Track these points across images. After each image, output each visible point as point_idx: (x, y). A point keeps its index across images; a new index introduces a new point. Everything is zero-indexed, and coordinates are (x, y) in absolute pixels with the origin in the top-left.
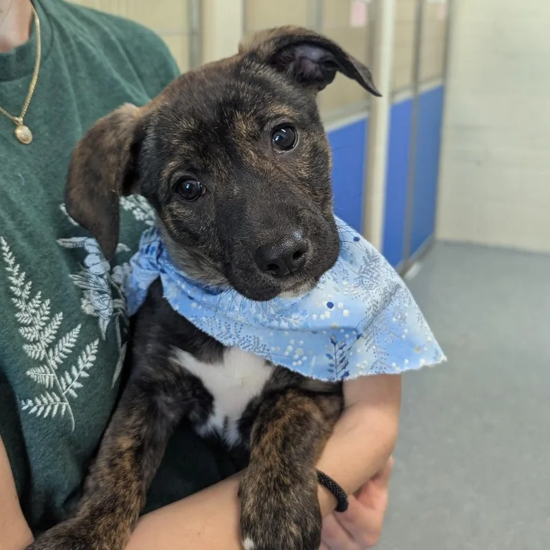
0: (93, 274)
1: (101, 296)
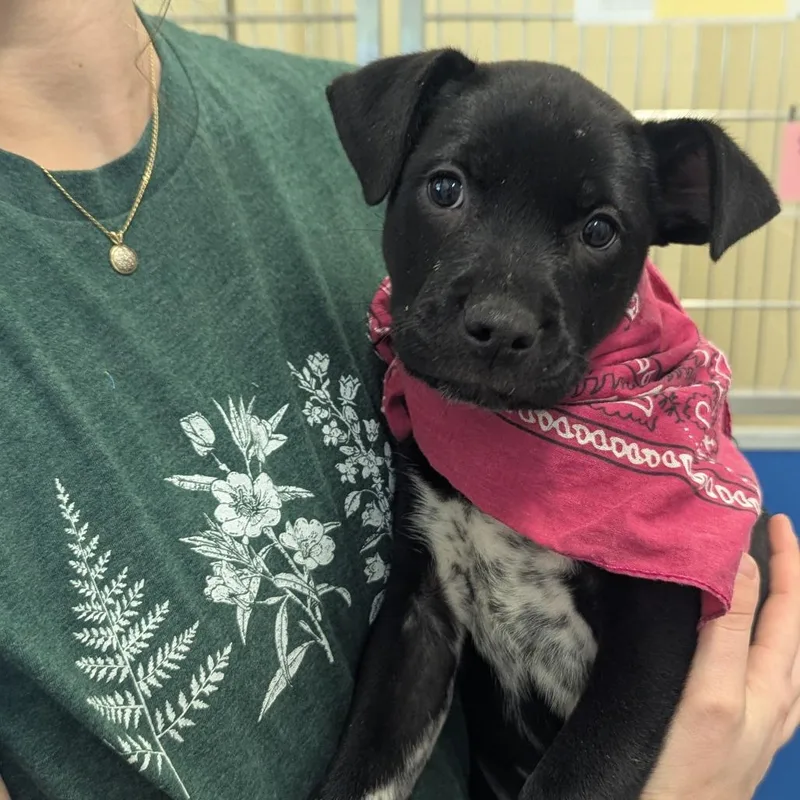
0: (226, 535)
1: (238, 572)
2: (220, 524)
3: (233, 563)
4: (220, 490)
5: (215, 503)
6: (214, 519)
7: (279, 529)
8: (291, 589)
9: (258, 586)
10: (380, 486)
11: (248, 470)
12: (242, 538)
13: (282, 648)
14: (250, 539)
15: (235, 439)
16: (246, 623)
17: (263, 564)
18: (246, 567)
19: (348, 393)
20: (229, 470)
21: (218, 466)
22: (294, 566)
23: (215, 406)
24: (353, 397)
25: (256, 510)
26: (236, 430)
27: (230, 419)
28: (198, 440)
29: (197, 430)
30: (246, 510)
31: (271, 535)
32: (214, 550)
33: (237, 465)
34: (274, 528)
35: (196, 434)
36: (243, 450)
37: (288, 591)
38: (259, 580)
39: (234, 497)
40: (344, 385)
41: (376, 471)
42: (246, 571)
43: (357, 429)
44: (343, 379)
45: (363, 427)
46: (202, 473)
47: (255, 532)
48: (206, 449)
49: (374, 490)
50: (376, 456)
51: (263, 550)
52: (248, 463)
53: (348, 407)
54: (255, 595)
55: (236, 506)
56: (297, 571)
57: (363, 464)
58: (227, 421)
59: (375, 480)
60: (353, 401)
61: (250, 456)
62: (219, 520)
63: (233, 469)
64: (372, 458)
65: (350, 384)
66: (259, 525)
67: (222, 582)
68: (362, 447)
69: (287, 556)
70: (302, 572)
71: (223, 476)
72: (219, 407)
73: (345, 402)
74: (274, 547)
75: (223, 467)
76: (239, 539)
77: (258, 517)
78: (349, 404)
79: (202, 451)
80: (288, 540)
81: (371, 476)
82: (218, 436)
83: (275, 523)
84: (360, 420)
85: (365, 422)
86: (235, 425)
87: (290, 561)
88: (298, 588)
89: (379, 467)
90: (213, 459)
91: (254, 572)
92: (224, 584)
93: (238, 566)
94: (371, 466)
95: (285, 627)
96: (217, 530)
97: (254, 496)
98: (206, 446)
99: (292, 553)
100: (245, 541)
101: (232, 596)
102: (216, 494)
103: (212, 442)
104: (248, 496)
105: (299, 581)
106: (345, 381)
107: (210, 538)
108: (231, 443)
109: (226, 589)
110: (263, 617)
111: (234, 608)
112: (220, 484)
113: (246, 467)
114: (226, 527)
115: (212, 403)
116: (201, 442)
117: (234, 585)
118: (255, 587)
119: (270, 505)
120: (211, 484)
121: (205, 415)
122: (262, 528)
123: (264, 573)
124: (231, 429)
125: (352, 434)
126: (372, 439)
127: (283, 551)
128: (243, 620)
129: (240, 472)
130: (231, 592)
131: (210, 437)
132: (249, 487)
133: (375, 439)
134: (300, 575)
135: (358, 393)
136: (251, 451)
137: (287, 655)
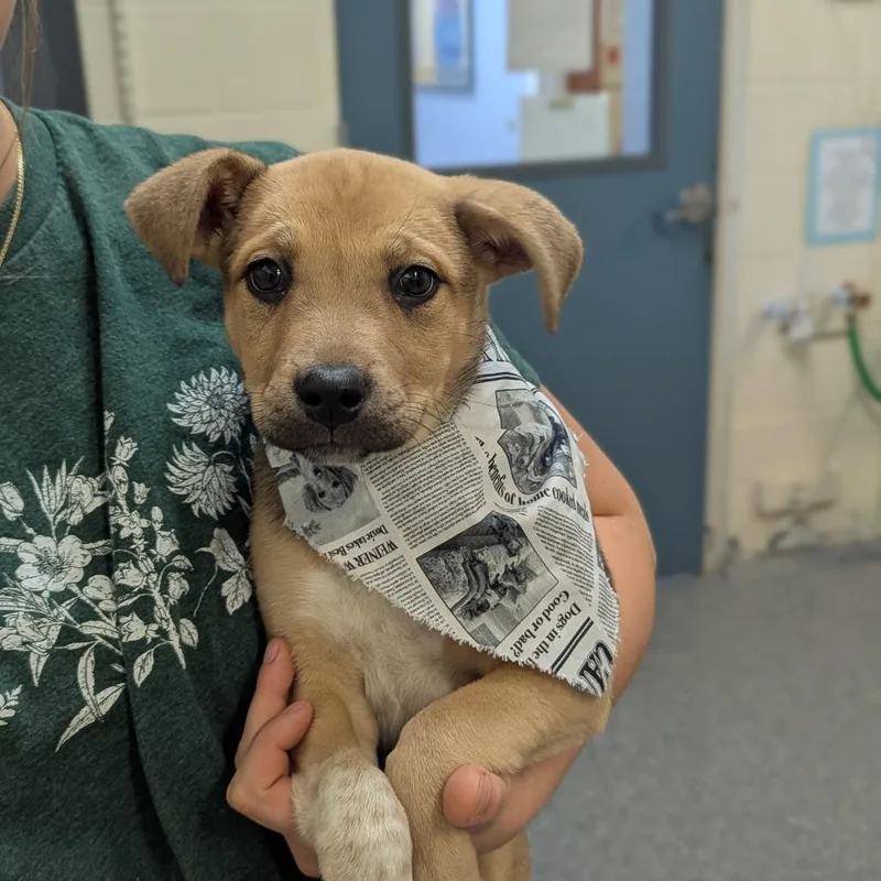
2: (20, 581)
3: (30, 613)
4: (26, 551)
5: (18, 562)
6: (13, 577)
7: (82, 584)
8: (101, 636)
9: (57, 633)
10: (142, 547)
11: (54, 533)
12: (41, 592)
13: (87, 688)
14: (51, 593)
15: (43, 506)
16: (41, 668)
17: (66, 614)
18: (44, 616)
19: (124, 454)
20: (35, 534)
21: (25, 530)
22: (101, 614)
23: (27, 476)
24: (128, 459)
25: (60, 570)
26: (47, 499)
27: (41, 487)
28: (8, 506)
29: (8, 498)
30: (49, 569)
31: (75, 589)
32: (11, 604)
33: (44, 529)
34: (78, 584)
35: (6, 501)
36: (50, 517)
37: (97, 637)
38: (59, 627)
39: (39, 557)
40: (122, 445)
41: (138, 532)
42: (44, 620)
43: (124, 489)
44: (122, 439)
45: (131, 489)
46: (9, 536)
47: (59, 587)
48: (15, 515)
49: (134, 551)
50: (141, 518)
51: (68, 602)
52: (53, 528)
53: (119, 467)
54: (54, 642)
55: (40, 565)
56: (105, 618)
57: (124, 524)
58: (37, 490)
59: (135, 541)
60: (127, 462)
61: (57, 521)
62: (19, 577)
63: (39, 532)
64: (136, 518)
65: (128, 445)
66: (63, 582)
67: (15, 631)
68: (125, 507)
69: (92, 605)
70: (109, 617)
71: (29, 539)
72: (32, 478)
73: (118, 462)
74: (79, 599)
75: (30, 531)
76: (39, 593)
77: (62, 575)
78: (121, 465)
79: (11, 517)
80: (90, 592)
81: (131, 536)
82: (27, 505)
83: (77, 580)
84: (130, 481)
85: (136, 484)
86: (45, 494)
87: (97, 609)
88: (108, 633)
89: (143, 529)
90: (21, 523)
91: (54, 621)
92: (17, 633)
93: (36, 615)
94: (132, 526)
95: (90, 669)
96: (15, 586)
97: (58, 557)
98: (15, 512)
99: (97, 602)
100: (46, 594)
101: (24, 643)
102: (21, 555)
103: (21, 509)
104: (53, 557)
105: (108, 627)
106: (124, 441)
107: (7, 595)
108: (39, 510)
109: (19, 638)
110: (62, 662)
111: (28, 654)
112: (26, 546)
113: (51, 532)
114: (26, 583)
115: (25, 474)
116: (10, 508)
117: (29, 633)
118: (54, 634)
119: (74, 564)
120: (17, 546)
121: (17, 485)
122: (66, 585)
123: (66, 620)
124: (40, 497)
125: (116, 494)
126: (139, 501)
127: (88, 602)
128: (37, 665)
129: (46, 536)
130: (25, 639)
131: (19, 504)
132: (54, 549)
133: (143, 501)
134: (108, 621)
135: (134, 455)
136: (60, 517)
137: (95, 694)
